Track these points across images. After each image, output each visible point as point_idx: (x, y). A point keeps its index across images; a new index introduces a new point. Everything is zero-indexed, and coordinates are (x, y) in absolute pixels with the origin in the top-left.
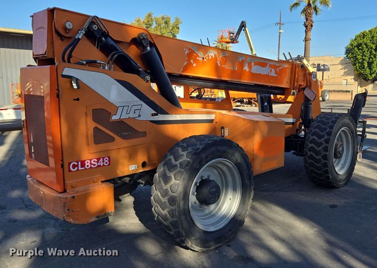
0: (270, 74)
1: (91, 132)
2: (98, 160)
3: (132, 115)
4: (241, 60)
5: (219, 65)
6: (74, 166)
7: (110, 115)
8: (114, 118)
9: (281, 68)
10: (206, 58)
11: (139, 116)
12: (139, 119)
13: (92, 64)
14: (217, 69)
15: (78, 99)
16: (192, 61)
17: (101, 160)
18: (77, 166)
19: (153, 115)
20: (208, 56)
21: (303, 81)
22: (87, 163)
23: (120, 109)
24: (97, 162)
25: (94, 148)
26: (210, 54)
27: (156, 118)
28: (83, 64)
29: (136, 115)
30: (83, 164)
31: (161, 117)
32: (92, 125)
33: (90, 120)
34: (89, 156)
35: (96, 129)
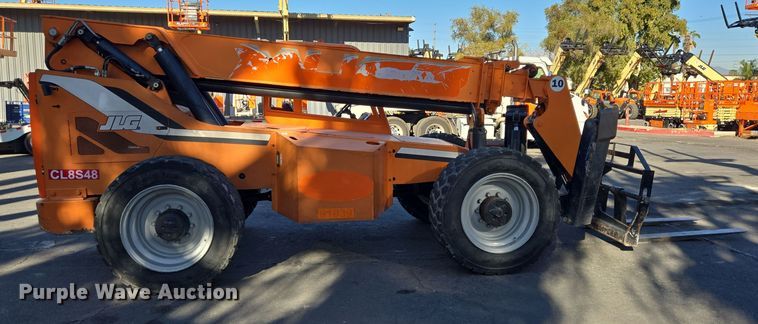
0: (421, 80)
1: (74, 140)
2: (84, 172)
3: (127, 126)
4: (349, 59)
5: (303, 67)
6: (55, 174)
7: (97, 125)
8: (103, 128)
9: (450, 70)
10: (276, 59)
11: (138, 128)
12: (138, 131)
13: (81, 71)
14: (299, 73)
15: (58, 106)
16: (250, 63)
17: (88, 172)
18: (59, 174)
19: (158, 128)
20: (281, 56)
21: (524, 91)
22: (71, 174)
23: (111, 120)
24: (83, 174)
25: (78, 158)
26: (283, 54)
27: (164, 132)
28: (70, 71)
29: (134, 126)
30: (66, 173)
31: (173, 132)
32: (76, 134)
33: (73, 128)
34: (73, 165)
35: (80, 139)
